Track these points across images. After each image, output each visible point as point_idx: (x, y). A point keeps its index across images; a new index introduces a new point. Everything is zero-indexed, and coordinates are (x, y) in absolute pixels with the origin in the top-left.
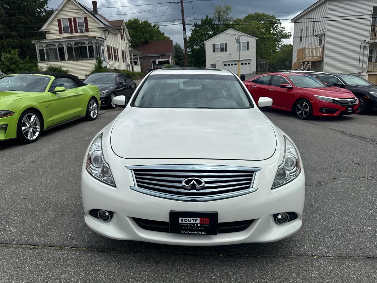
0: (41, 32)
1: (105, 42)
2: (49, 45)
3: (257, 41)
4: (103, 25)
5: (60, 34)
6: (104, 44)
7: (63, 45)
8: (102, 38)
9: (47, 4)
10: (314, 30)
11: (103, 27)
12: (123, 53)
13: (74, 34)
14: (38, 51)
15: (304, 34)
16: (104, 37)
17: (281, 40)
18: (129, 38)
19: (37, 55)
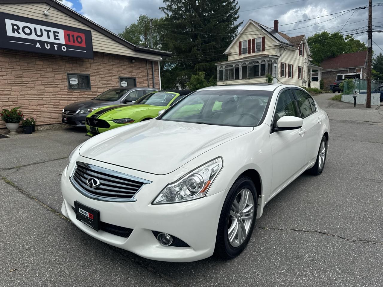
0: (224, 55)
1: (279, 59)
2: (227, 66)
4: (279, 43)
5: (239, 55)
6: (278, 62)
7: (239, 66)
8: (276, 56)
9: (238, 30)
11: (279, 44)
12: (300, 69)
13: (252, 54)
14: (218, 72)
16: (278, 55)
18: (309, 53)
19: (218, 75)
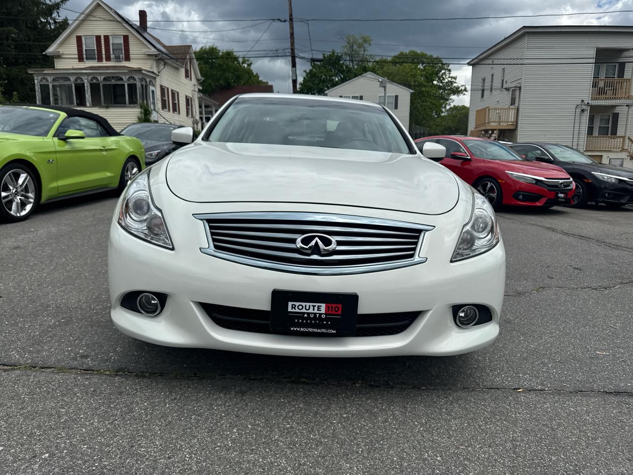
0: (46, 55)
1: (158, 79)
2: (58, 78)
3: (412, 94)
4: (156, 51)
5: (79, 61)
6: (155, 81)
7: (83, 80)
8: (153, 72)
9: (59, 11)
10: (503, 80)
11: (156, 53)
12: (188, 101)
13: (105, 63)
14: (37, 88)
15: (488, 84)
16: (156, 71)
17: (451, 97)
18: (200, 76)
19: (37, 94)
